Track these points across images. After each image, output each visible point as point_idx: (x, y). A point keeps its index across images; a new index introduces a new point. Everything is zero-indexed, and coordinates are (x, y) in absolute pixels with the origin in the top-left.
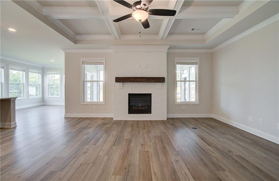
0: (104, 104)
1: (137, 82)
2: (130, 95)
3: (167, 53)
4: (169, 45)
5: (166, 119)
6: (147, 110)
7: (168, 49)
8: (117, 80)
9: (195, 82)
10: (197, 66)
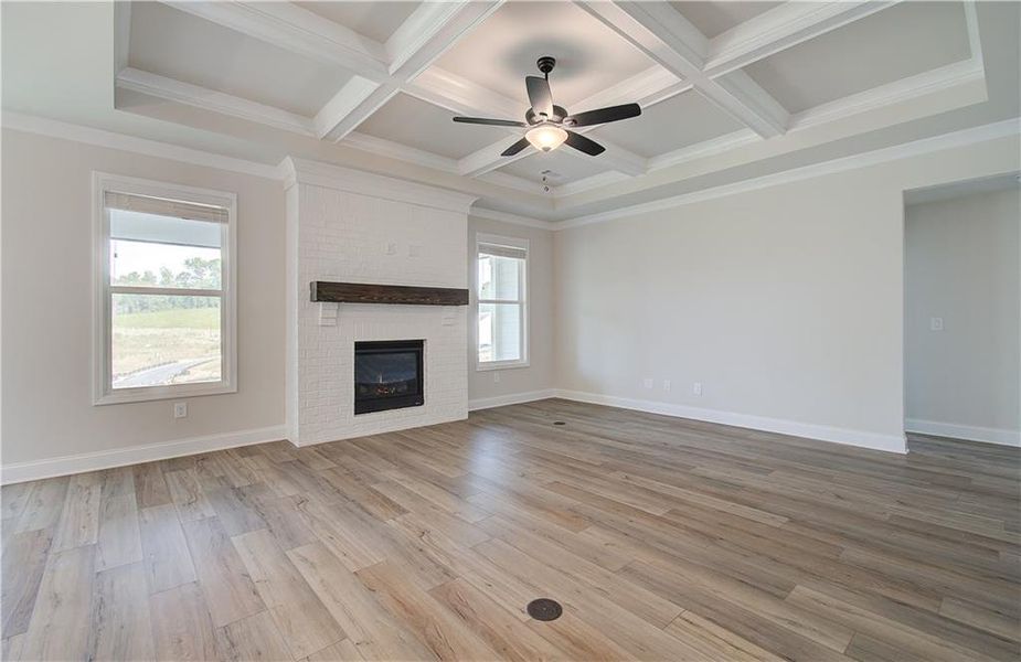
0: (235, 390)
1: (391, 301)
2: (361, 348)
3: (469, 216)
4: (476, 196)
5: (466, 417)
6: (412, 394)
7: (473, 205)
8: (324, 293)
9: (517, 306)
10: (524, 261)
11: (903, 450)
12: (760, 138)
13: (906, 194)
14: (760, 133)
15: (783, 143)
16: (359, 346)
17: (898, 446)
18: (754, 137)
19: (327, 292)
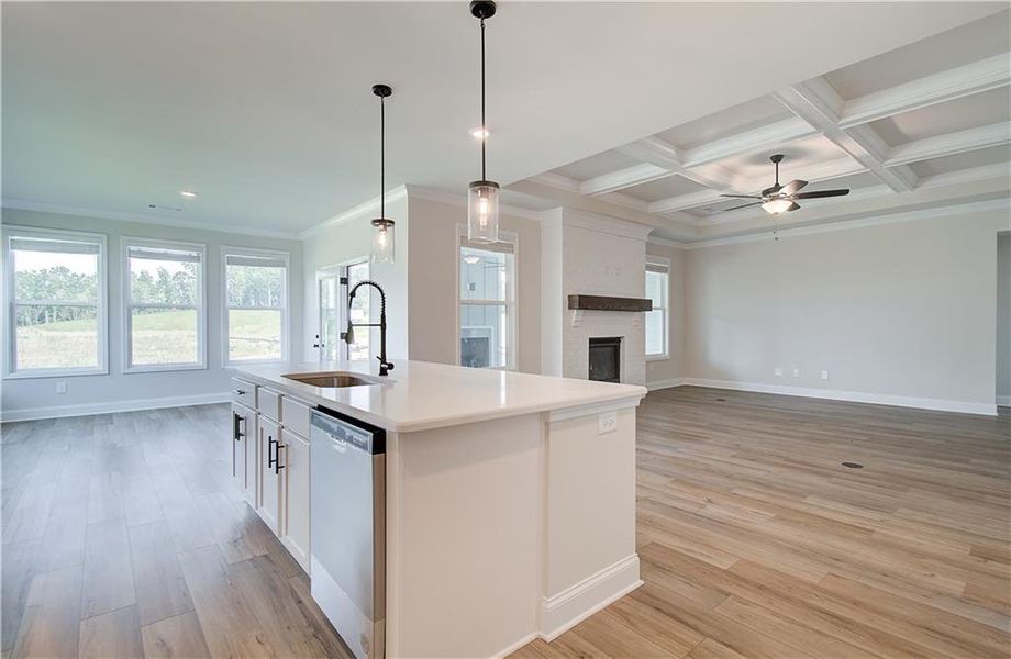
3: (647, 243)
4: (652, 227)
8: (582, 303)
9: (660, 312)
10: (666, 276)
11: (996, 414)
12: (893, 192)
13: (998, 233)
14: (894, 189)
15: (911, 196)
16: (592, 341)
17: (991, 411)
18: (889, 190)
19: (585, 303)
